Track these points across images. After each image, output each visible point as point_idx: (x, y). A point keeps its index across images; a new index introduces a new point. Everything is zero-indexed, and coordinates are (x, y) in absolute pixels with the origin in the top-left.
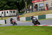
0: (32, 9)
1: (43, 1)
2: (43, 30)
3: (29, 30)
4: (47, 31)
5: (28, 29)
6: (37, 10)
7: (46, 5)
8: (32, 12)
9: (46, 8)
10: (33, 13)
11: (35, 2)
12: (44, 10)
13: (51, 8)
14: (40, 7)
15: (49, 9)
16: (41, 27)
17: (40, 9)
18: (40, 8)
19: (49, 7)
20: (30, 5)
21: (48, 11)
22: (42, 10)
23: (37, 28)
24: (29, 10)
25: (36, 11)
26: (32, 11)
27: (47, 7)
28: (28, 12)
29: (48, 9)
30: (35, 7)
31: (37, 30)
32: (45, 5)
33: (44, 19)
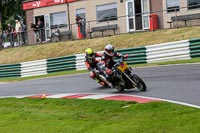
1: (66, 2)
2: (65, 114)
4: (78, 117)
5: (8, 109)
6: (43, 39)
7: (77, 20)
9: (75, 29)
10: (28, 48)
11: (34, 5)
12: (70, 36)
13: (94, 30)
14: (53, 27)
15: (88, 35)
16: (57, 102)
17: (53, 34)
18: (54, 31)
19: (88, 28)
21: (83, 41)
23: (41, 108)
24: (13, 38)
25: (38, 40)
28: (6, 44)
29: (83, 35)
31: (41, 113)
32: (73, 20)
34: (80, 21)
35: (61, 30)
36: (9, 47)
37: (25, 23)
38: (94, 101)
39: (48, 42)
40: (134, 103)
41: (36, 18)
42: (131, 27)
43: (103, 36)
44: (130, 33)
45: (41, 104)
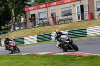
0: (25, 23)
1: (46, 7)
2: (46, 62)
3: (20, 63)
4: (54, 63)
5: (18, 60)
7: (52, 15)
8: (26, 28)
9: (51, 20)
10: (27, 30)
11: (30, 9)
12: (48, 24)
13: (60, 20)
15: (57, 23)
16: (43, 56)
17: (40, 23)
18: (40, 21)
19: (57, 19)
20: (22, 15)
21: (55, 26)
22: (44, 24)
23: (35, 59)
25: (32, 26)
26: (25, 26)
27: (54, 19)
28: (17, 28)
30: (30, 19)
31: (35, 62)
32: (50, 16)
33: (49, 42)
34: (53, 16)
35: (44, 21)
36: (18, 30)
37: (26, 18)
38: (61, 55)
39: (38, 27)
40: (81, 56)
41: (32, 15)
42: (79, 18)
43: (65, 23)
44: (78, 21)
45: (34, 57)
